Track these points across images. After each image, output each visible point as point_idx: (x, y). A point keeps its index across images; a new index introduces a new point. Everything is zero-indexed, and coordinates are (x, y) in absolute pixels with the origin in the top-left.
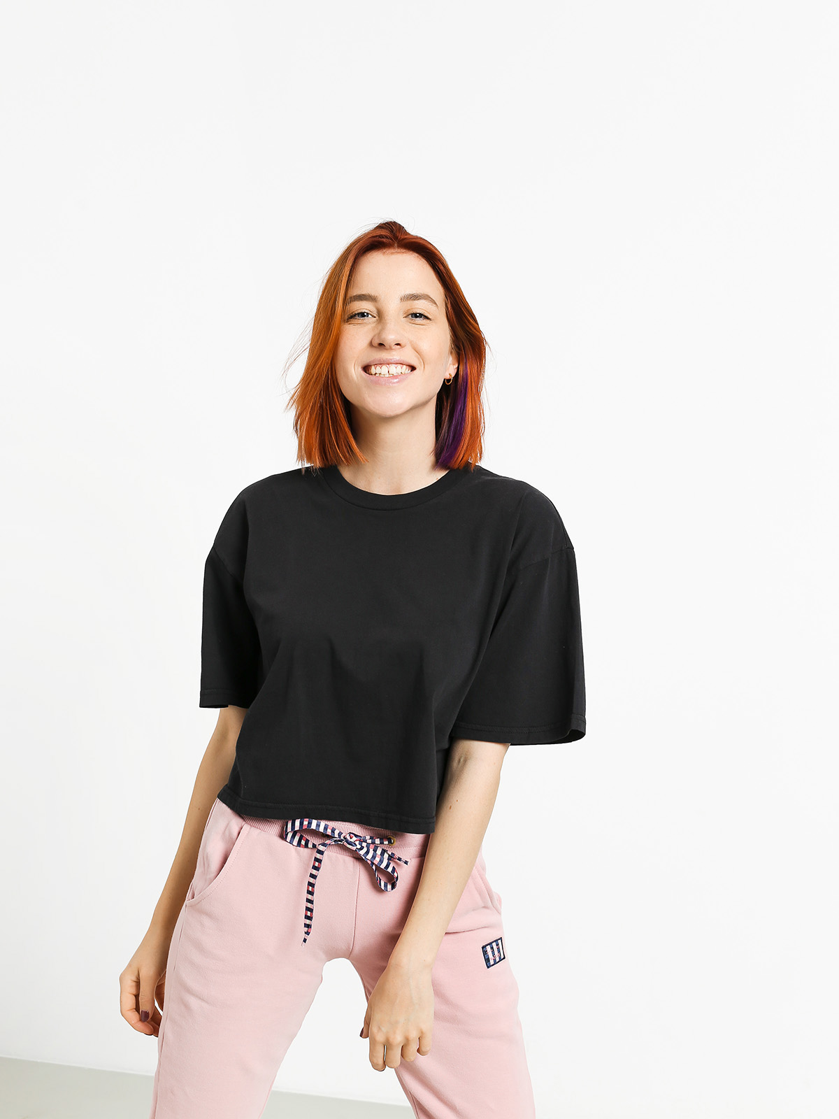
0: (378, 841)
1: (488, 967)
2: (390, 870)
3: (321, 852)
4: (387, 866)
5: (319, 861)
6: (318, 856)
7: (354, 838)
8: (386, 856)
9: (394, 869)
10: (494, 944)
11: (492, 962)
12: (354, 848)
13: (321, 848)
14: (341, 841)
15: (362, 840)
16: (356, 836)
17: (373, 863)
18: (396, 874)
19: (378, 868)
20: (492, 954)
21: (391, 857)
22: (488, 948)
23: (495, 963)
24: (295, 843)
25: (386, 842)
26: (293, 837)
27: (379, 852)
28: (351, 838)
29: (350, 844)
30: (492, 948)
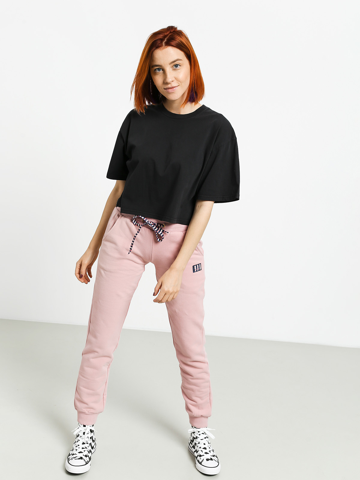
0: (159, 226)
1: (193, 272)
2: (162, 235)
3: (140, 227)
4: (161, 234)
5: (139, 230)
6: (140, 229)
7: (152, 223)
8: (162, 230)
9: (163, 235)
10: (198, 266)
11: (195, 271)
12: (151, 226)
13: (141, 226)
14: (147, 224)
15: (154, 225)
16: (152, 222)
17: (156, 232)
18: (163, 237)
19: (158, 234)
20: (196, 268)
21: (163, 231)
22: (195, 267)
23: (197, 271)
24: (135, 224)
25: (162, 226)
26: (135, 222)
27: (159, 229)
28: (150, 223)
29: (150, 225)
30: (197, 266)
